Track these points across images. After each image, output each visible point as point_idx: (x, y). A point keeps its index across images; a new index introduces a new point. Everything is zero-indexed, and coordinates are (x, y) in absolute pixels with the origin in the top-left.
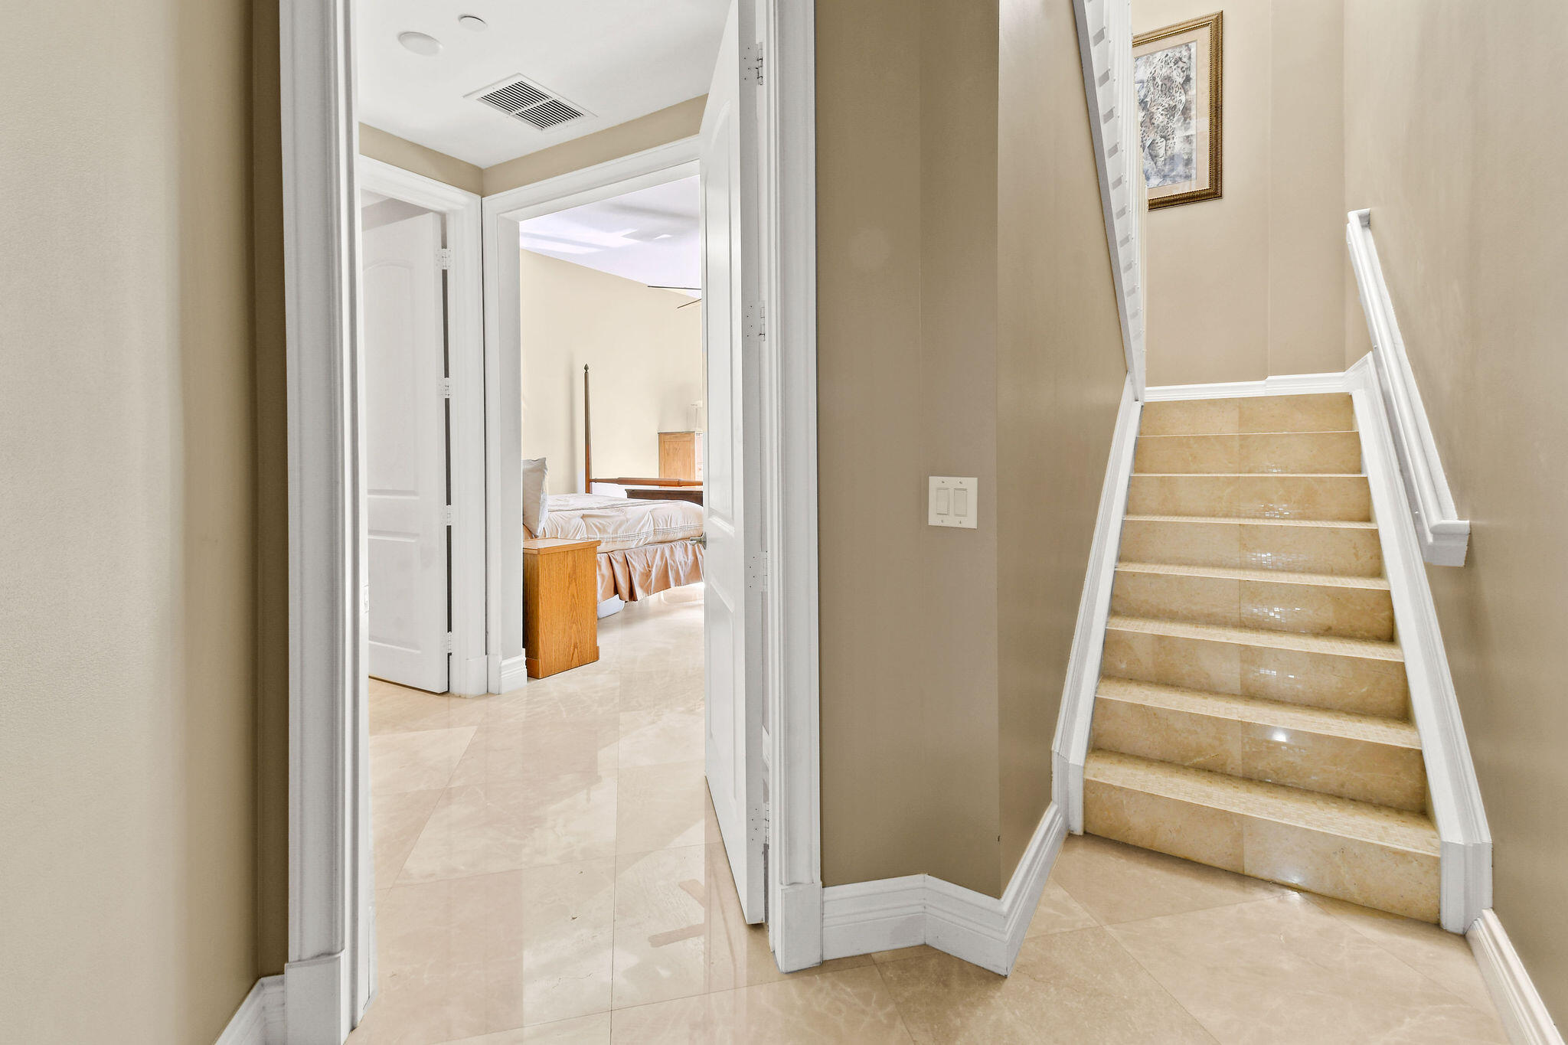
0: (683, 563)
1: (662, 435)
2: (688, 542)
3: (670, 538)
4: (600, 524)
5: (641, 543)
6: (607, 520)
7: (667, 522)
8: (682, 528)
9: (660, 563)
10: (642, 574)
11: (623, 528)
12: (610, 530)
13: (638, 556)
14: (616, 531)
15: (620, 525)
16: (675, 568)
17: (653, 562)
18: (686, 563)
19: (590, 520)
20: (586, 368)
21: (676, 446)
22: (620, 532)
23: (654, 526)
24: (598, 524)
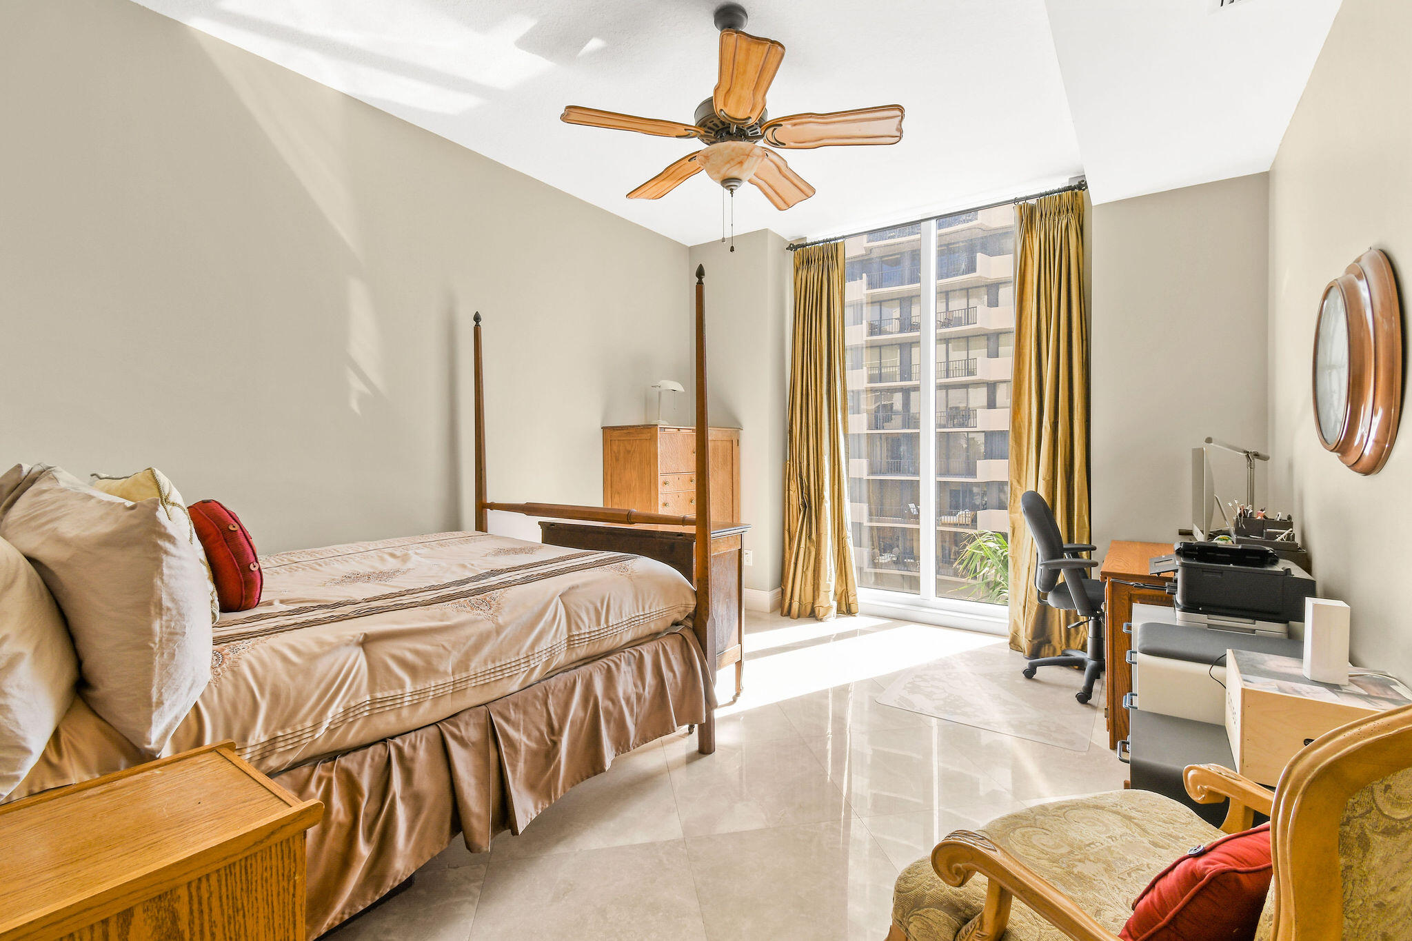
0: (634, 699)
1: (607, 430)
2: (647, 652)
3: (607, 645)
4: (417, 652)
5: (536, 675)
6: (442, 639)
7: (598, 613)
8: (630, 622)
9: (581, 714)
10: (533, 754)
11: (486, 650)
12: (448, 666)
13: (525, 713)
14: (463, 664)
15: (477, 647)
16: (616, 714)
17: (563, 719)
18: (639, 697)
19: (384, 651)
20: (477, 318)
21: (629, 447)
22: (476, 665)
23: (569, 629)
24: (410, 657)
